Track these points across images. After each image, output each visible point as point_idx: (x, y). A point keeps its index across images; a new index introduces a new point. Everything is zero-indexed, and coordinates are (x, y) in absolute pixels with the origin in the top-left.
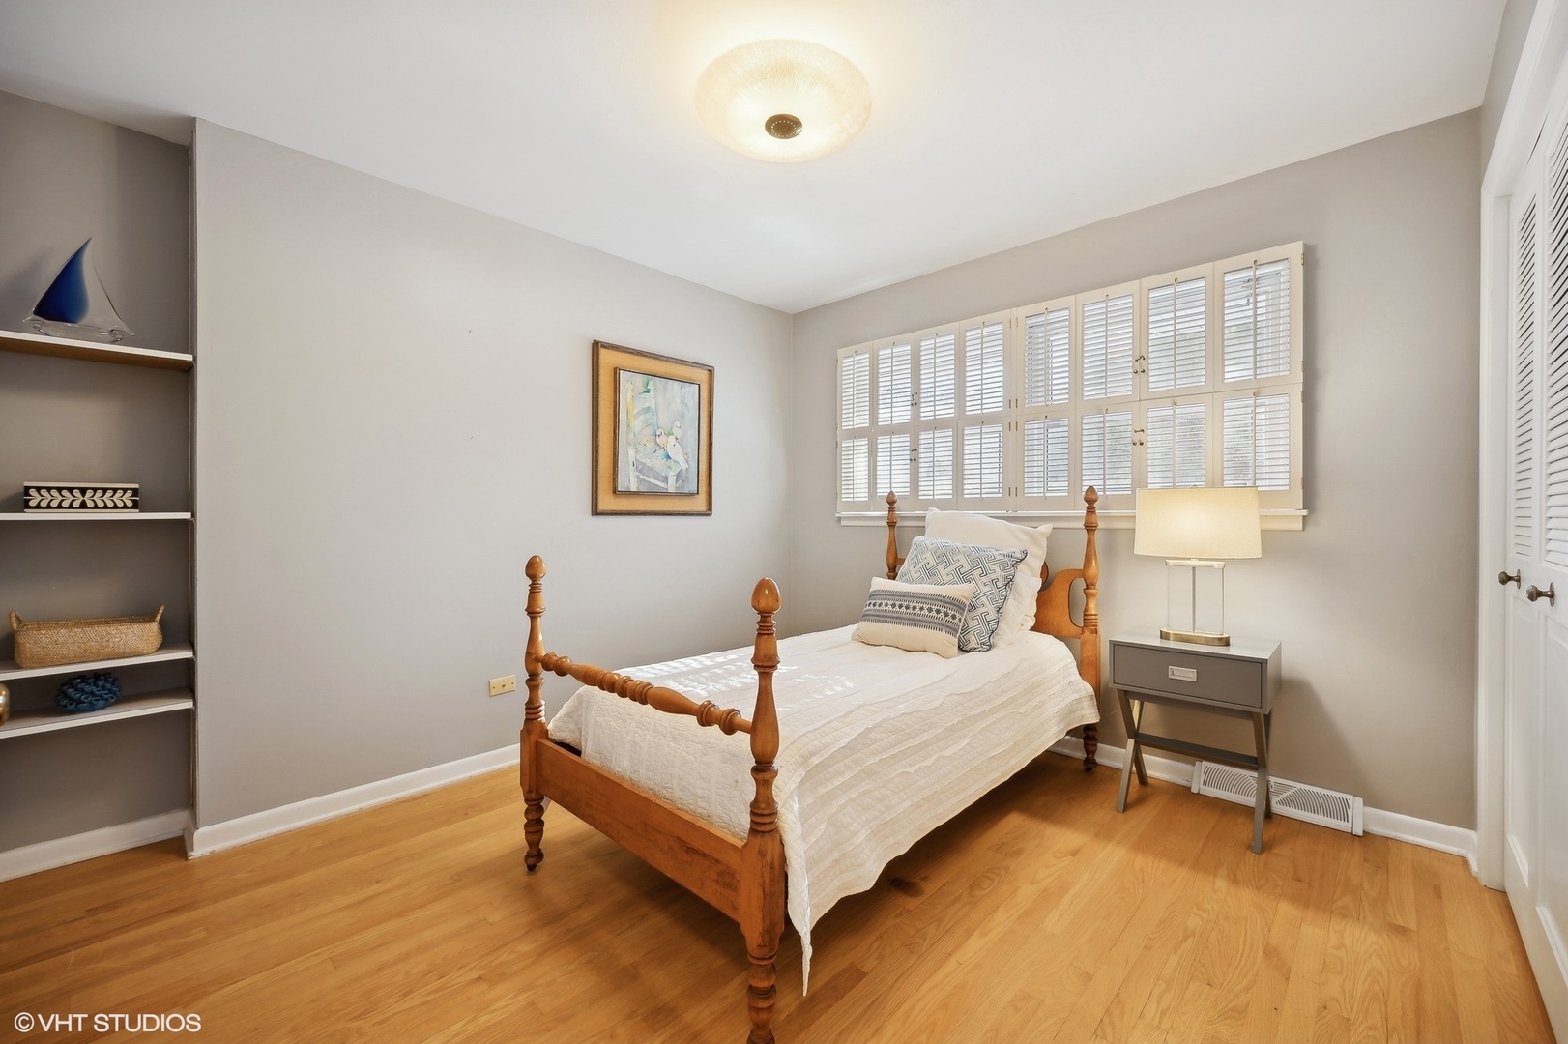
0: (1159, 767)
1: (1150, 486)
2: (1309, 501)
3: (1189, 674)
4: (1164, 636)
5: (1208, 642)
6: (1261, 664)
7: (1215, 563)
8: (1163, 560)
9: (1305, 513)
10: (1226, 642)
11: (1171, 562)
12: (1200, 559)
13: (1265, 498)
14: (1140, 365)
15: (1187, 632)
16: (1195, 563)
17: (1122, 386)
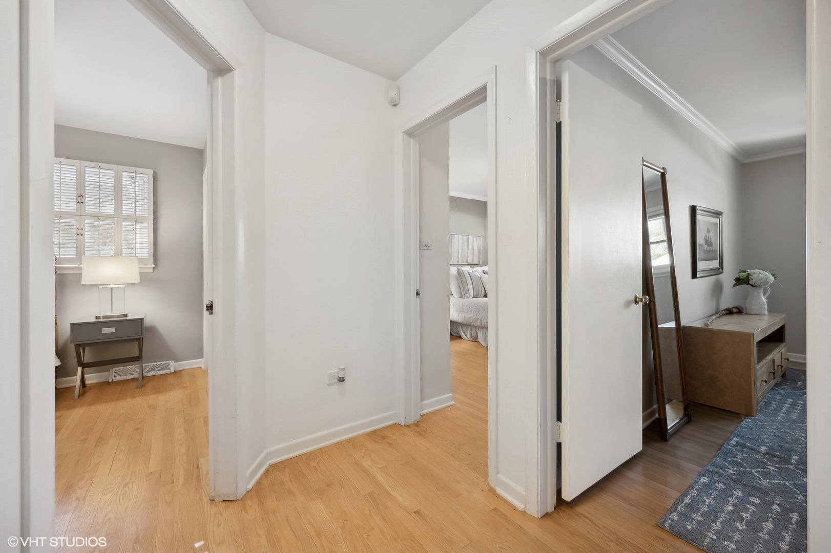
0: (92, 378)
1: (86, 254)
2: (155, 263)
3: (112, 330)
4: (97, 318)
5: (119, 316)
6: (141, 320)
7: (121, 286)
8: (97, 286)
9: (154, 266)
10: (126, 315)
11: (101, 287)
12: (114, 285)
13: (141, 261)
14: (80, 199)
15: (109, 314)
16: (112, 286)
17: (72, 206)
